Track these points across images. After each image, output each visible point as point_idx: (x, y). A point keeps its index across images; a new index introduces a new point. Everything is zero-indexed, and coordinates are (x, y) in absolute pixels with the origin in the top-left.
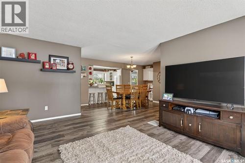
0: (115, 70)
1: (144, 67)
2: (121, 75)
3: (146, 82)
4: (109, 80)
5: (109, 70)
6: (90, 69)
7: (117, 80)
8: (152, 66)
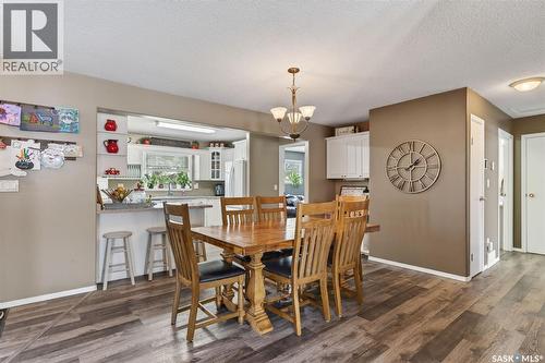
0: (228, 144)
1: (330, 131)
2: (247, 159)
3: (338, 184)
4: (209, 178)
5: (209, 144)
6: (111, 126)
7: (233, 178)
8: (359, 127)
